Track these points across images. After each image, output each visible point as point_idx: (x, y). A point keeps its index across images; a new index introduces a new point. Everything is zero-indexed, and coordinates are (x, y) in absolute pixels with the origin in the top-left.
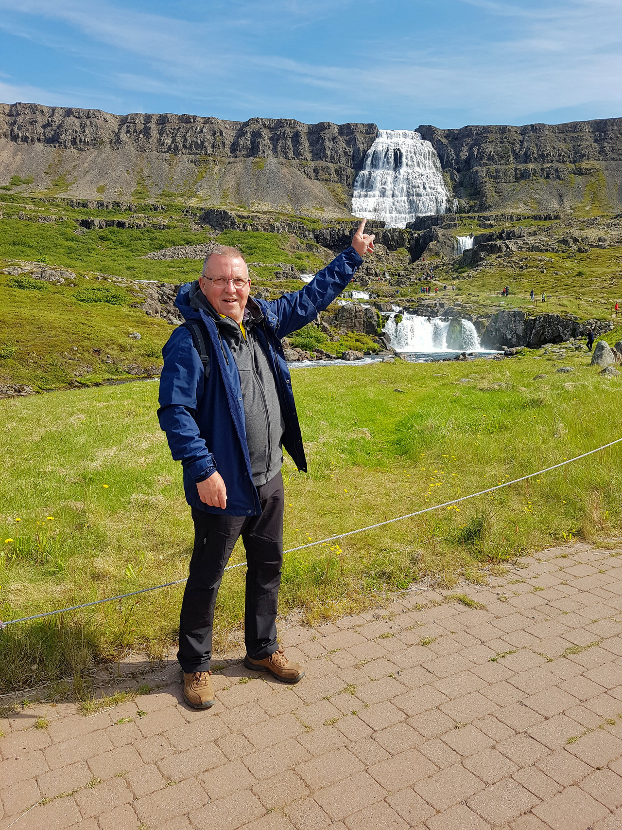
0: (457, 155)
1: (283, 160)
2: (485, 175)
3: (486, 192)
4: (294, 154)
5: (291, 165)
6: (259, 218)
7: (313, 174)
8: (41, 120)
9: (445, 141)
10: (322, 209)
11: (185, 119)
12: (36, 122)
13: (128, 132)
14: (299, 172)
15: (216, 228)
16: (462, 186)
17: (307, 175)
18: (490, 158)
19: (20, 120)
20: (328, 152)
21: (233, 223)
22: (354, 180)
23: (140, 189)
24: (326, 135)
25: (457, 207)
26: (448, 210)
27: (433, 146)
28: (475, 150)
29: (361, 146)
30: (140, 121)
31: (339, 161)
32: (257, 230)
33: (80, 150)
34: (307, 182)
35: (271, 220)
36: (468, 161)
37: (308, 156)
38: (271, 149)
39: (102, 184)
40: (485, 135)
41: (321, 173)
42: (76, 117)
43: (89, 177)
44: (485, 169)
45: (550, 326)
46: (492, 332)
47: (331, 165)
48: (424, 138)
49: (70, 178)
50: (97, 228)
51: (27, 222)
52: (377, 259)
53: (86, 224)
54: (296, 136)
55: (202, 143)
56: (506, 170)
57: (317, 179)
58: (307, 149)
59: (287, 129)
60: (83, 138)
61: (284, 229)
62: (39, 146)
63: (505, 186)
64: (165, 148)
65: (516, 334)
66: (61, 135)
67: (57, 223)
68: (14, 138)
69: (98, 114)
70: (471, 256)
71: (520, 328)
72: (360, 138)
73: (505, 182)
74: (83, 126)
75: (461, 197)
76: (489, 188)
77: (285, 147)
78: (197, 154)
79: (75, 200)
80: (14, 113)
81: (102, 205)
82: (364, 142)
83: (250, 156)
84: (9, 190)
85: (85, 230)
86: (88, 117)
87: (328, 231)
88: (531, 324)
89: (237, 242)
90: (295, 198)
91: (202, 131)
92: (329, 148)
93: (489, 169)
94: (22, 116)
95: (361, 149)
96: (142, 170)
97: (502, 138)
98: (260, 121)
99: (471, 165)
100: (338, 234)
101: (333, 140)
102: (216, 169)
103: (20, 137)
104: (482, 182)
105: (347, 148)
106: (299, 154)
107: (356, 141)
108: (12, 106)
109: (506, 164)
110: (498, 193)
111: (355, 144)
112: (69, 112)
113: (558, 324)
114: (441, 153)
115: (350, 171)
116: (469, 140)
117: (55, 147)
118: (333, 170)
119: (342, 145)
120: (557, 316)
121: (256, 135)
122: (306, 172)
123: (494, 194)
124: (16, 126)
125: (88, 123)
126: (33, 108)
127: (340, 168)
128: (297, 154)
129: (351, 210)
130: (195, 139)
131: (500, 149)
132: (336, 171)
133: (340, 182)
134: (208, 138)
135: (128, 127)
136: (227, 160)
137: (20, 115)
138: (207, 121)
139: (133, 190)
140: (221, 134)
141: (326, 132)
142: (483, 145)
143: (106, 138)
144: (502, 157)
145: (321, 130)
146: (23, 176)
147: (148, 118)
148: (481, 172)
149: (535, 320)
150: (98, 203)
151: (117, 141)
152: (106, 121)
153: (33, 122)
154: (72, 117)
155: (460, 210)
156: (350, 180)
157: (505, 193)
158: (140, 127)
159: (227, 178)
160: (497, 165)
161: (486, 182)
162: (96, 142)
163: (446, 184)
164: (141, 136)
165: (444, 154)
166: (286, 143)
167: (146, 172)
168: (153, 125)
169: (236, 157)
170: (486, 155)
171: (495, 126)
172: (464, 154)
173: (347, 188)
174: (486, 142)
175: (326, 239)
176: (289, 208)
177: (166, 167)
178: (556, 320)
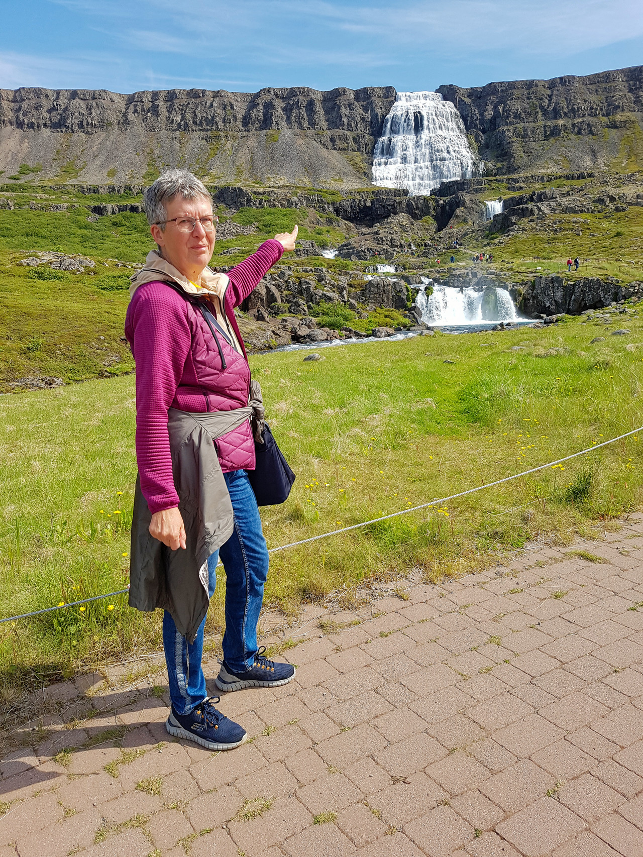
0: (482, 114)
1: (298, 131)
2: (512, 134)
3: (513, 153)
4: (309, 124)
5: (307, 136)
6: (275, 194)
7: (330, 144)
8: (46, 104)
9: (468, 100)
10: (341, 180)
11: (194, 94)
12: (41, 106)
13: (136, 111)
14: (315, 142)
15: (232, 206)
16: (488, 148)
17: (324, 145)
18: (517, 116)
19: (25, 105)
20: (345, 120)
21: (249, 201)
22: (374, 147)
23: (152, 171)
24: (342, 101)
25: (484, 169)
26: (474, 174)
27: (456, 107)
28: (500, 108)
29: (379, 112)
30: (148, 99)
31: (356, 128)
32: (274, 206)
33: (87, 133)
34: (324, 152)
35: (288, 195)
36: (493, 122)
37: (324, 124)
38: (285, 120)
39: (112, 167)
40: (510, 91)
41: (338, 142)
42: (82, 99)
43: (98, 162)
44: (511, 128)
45: (590, 291)
46: (529, 300)
47: (348, 133)
48: (445, 98)
49: (79, 163)
50: (109, 214)
51: (38, 211)
52: (401, 229)
53: (98, 210)
54: (311, 104)
55: (213, 118)
56: (535, 128)
57: (335, 149)
58: (322, 118)
59: (301, 98)
60: (90, 121)
61: (302, 203)
62: (46, 132)
63: (534, 145)
64: (175, 126)
65: (555, 301)
66: (68, 118)
67: (69, 211)
68: (20, 125)
69: (103, 94)
70: (501, 221)
71: (559, 294)
72: (378, 102)
73: (534, 141)
74: (89, 108)
75: (487, 159)
76: (517, 149)
77: (299, 117)
78: (208, 130)
79: (85, 186)
80: (18, 99)
81: (113, 189)
82: (382, 107)
83: (263, 129)
84: (19, 179)
85: (98, 216)
86: (94, 98)
87: (348, 203)
88: (571, 290)
89: (254, 220)
90: (312, 169)
91: (212, 106)
92: (346, 115)
93: (516, 128)
94: (27, 101)
95: (379, 114)
96: (152, 150)
97: (529, 94)
98: (272, 91)
99: (497, 125)
100: (358, 206)
101: (349, 106)
102: (229, 145)
103: (26, 123)
104: (509, 142)
105: (364, 114)
106: (314, 124)
107: (374, 106)
108: (16, 91)
109: (534, 122)
110: (527, 153)
111: (373, 110)
112: (74, 94)
113: (598, 289)
114: (464, 114)
115: (368, 138)
116: (494, 98)
117: (62, 131)
118: (351, 138)
119: (359, 111)
120: (598, 280)
121: (269, 106)
122: (322, 142)
123: (523, 154)
124: (22, 112)
125: (94, 105)
126: (37, 92)
127: (358, 136)
128: (312, 124)
129: (371, 179)
130: (205, 115)
131: (528, 106)
132: (354, 139)
133: (359, 150)
134: (218, 112)
135: (135, 106)
136: (240, 135)
137: (24, 100)
138: (217, 94)
139: (144, 172)
140: (232, 108)
141: (342, 98)
142: (508, 102)
143: (113, 118)
144: (530, 114)
145: (337, 97)
146: (31, 164)
147: (155, 95)
148: (508, 131)
149: (575, 285)
150: (109, 188)
151: (125, 122)
152: (112, 101)
153: (38, 107)
154: (77, 99)
155: (487, 174)
156: (369, 147)
157: (534, 152)
158: (148, 105)
159: (241, 154)
160: (524, 123)
161: (513, 142)
162: (104, 124)
163: (471, 146)
164: (149, 114)
165: (468, 114)
166: (300, 113)
167: (157, 152)
168: (161, 103)
169: (249, 131)
170: (513, 113)
171: (521, 81)
172: (489, 113)
173: (366, 156)
174: (512, 99)
175: (347, 211)
176: (306, 181)
177: (177, 145)
178: (596, 285)
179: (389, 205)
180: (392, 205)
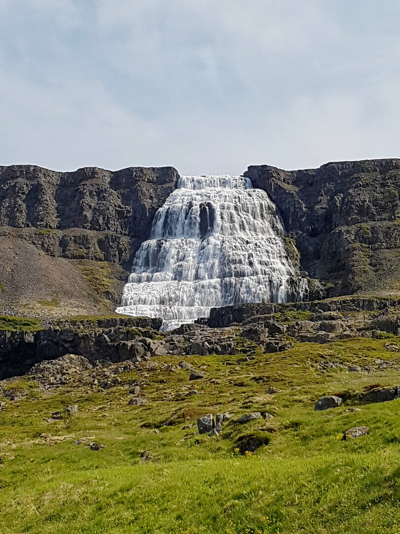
0: (311, 208)
2: (353, 238)
3: (353, 266)
4: (28, 219)
5: (21, 236)
7: (57, 250)
9: (289, 188)
10: (55, 303)
14: (32, 246)
16: (319, 258)
17: (47, 250)
18: (364, 211)
20: (89, 214)
24: (88, 186)
25: (306, 291)
27: (269, 196)
28: (338, 199)
29: (147, 203)
31: (107, 226)
34: (44, 261)
37: (53, 219)
40: (356, 175)
41: (72, 246)
44: (353, 228)
47: (91, 233)
48: (255, 186)
54: (36, 191)
56: (390, 228)
57: (65, 257)
58: (52, 210)
59: (22, 181)
63: (388, 254)
72: (146, 188)
73: (388, 248)
75: (315, 274)
76: (360, 259)
92: (90, 207)
93: (361, 228)
95: (147, 206)
97: (384, 179)
99: (333, 223)
101: (98, 194)
104: (348, 250)
105: (122, 206)
106: (37, 219)
107: (140, 194)
109: (390, 219)
110: (375, 266)
111: (137, 200)
115: (125, 240)
116: (330, 186)
119: (114, 199)
122: (46, 245)
123: (368, 268)
127: (107, 237)
128: (34, 219)
131: (380, 196)
132: (100, 242)
133: (106, 259)
141: (89, 183)
142: (351, 191)
144: (384, 209)
145: (81, 180)
148: (348, 232)
155: (312, 295)
156: (126, 255)
157: (386, 265)
160: (374, 221)
161: (354, 249)
163: (289, 255)
165: (289, 208)
166: (16, 202)
170: (356, 206)
171: (373, 161)
172: (321, 207)
173: (119, 268)
174: (357, 187)
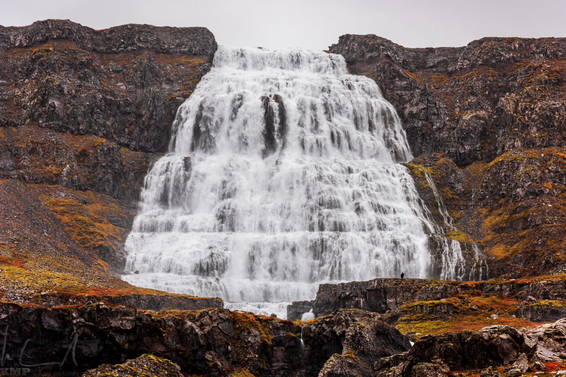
10: (17, 261)
22: (138, 181)
36: (488, 134)
48: (355, 69)
82: (173, 76)
95: (162, 96)
118: (71, 153)
129: (119, 265)
179: (119, 331)
180: (126, 332)
